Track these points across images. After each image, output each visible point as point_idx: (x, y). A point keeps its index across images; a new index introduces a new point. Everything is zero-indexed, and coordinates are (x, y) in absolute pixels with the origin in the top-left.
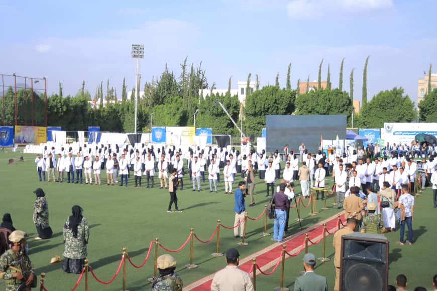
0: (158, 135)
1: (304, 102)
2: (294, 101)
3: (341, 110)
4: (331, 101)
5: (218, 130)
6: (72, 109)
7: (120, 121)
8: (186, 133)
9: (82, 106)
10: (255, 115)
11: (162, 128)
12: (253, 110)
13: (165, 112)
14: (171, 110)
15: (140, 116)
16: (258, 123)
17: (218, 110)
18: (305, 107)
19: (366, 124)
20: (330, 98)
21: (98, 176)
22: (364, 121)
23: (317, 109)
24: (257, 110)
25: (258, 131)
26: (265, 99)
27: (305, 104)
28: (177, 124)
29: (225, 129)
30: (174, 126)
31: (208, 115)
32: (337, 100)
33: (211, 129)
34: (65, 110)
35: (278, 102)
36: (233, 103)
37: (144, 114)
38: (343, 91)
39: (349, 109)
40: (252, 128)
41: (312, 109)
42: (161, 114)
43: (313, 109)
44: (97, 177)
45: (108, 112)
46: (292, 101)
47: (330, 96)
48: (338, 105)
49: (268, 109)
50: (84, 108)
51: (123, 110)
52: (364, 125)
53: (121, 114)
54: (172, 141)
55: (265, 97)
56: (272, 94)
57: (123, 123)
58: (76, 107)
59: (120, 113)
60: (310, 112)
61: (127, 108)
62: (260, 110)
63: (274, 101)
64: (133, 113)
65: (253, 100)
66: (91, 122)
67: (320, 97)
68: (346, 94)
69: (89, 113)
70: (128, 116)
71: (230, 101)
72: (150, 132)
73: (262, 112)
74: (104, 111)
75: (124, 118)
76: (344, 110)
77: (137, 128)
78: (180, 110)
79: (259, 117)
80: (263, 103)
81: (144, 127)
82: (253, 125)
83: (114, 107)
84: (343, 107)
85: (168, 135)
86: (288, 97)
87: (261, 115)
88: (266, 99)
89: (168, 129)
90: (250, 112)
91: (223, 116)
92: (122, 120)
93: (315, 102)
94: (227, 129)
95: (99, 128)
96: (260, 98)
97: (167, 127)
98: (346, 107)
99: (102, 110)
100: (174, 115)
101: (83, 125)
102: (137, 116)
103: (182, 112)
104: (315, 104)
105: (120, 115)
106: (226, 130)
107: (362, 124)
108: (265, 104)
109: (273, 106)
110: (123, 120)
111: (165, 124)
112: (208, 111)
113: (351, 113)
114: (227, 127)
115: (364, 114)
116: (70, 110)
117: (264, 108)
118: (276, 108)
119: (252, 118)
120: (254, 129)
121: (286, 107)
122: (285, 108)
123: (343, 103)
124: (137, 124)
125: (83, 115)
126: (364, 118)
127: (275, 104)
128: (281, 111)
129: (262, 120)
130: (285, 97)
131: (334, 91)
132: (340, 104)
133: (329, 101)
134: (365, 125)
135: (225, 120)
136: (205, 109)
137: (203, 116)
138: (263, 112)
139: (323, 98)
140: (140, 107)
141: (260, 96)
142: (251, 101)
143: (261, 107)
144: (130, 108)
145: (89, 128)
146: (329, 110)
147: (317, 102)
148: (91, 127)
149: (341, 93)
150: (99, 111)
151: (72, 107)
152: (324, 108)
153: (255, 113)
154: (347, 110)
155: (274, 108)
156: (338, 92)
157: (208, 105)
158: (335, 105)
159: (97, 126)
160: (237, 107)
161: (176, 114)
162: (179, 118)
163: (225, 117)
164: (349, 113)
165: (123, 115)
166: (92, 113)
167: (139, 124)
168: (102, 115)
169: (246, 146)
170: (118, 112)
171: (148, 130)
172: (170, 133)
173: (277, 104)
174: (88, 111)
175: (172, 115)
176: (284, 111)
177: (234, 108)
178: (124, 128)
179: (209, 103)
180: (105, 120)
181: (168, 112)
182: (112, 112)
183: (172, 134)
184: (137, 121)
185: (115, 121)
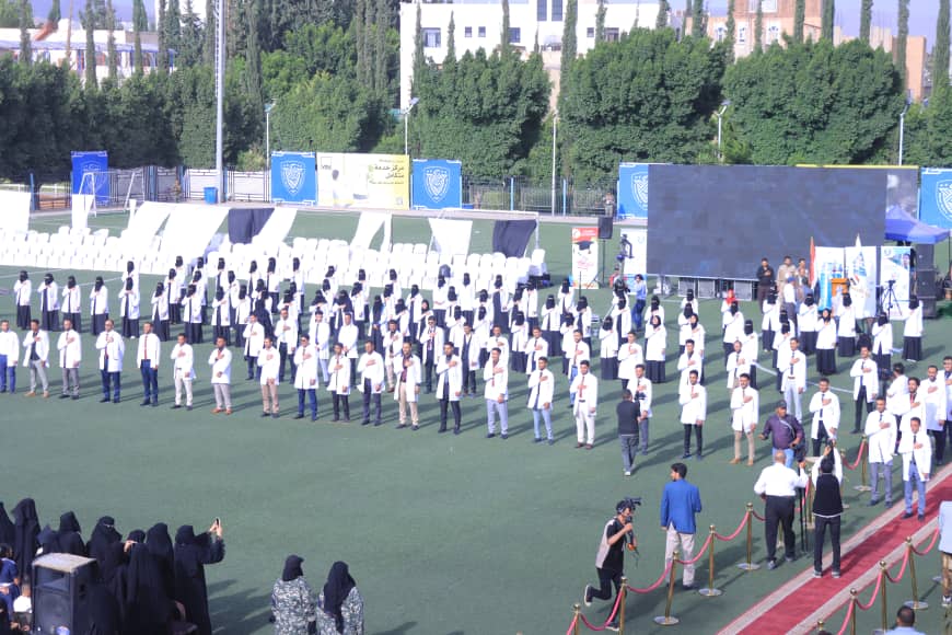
0: (293, 176)
1: (751, 84)
2: (720, 75)
3: (867, 108)
4: (835, 85)
5: (482, 164)
7: (167, 132)
8: (380, 175)
10: (597, 122)
11: (304, 154)
12: (592, 109)
13: (312, 105)
14: (333, 100)
15: (232, 117)
16: (608, 148)
17: (481, 106)
18: (753, 100)
19: (945, 151)
20: (831, 72)
21: (224, 388)
22: (939, 144)
23: (793, 105)
24: (604, 107)
25: (607, 170)
26: (629, 75)
27: (754, 89)
28: (351, 144)
29: (502, 163)
30: (345, 152)
31: (449, 120)
32: (854, 78)
33: (457, 162)
35: (668, 83)
36: (528, 83)
37: (244, 110)
38: (874, 45)
39: (892, 106)
40: (587, 162)
41: (774, 107)
42: (303, 110)
43: (780, 107)
44: (221, 392)
45: (132, 104)
46: (713, 76)
47: (833, 66)
48: (859, 95)
49: (639, 104)
50: (58, 91)
51: (177, 96)
52: (939, 155)
53: (172, 108)
54: (335, 196)
55: (630, 66)
56: (653, 58)
57: (178, 139)
58: (31, 91)
59: (169, 104)
60: (769, 115)
61: (190, 89)
62: (613, 109)
63: (657, 80)
64: (211, 105)
65: (592, 74)
66: (80, 138)
67: (803, 68)
68: (884, 57)
69: (74, 110)
70: (192, 116)
71: (519, 76)
72: (263, 167)
73: (618, 113)
74: (118, 100)
75: (181, 123)
76: (874, 110)
77: (224, 153)
78: (360, 101)
79: (609, 128)
80: (624, 86)
81: (247, 150)
82: (590, 154)
83: (150, 87)
84: (873, 99)
85: (323, 177)
86: (700, 67)
87: (615, 121)
88: (634, 74)
89: (323, 158)
90: (582, 113)
91: (498, 123)
92: (175, 128)
93: (785, 84)
94: (510, 162)
95: (103, 154)
96: (612, 70)
97: (319, 154)
98: (882, 100)
99: (110, 96)
100: (342, 115)
101: (53, 146)
102: (224, 115)
103: (365, 106)
104: (784, 90)
105: (168, 114)
106: (507, 167)
107: (932, 153)
108: (629, 90)
109: (654, 95)
110: (179, 127)
111: (312, 145)
113: (898, 118)
114: (508, 156)
115: (939, 123)
116: (16, 102)
117: (626, 101)
118: (664, 102)
119: (586, 130)
120: (594, 164)
121: (694, 97)
122: (690, 101)
123: (872, 89)
124: (224, 143)
125: (55, 117)
126: (940, 136)
127: (662, 90)
128: (678, 112)
129: (619, 137)
130: (691, 66)
131: (845, 48)
132: (866, 90)
133: (831, 81)
134: (943, 157)
135: (502, 135)
136: (442, 99)
137: (435, 122)
138: (623, 113)
139: (812, 74)
140: (231, 86)
141: (613, 64)
142: (586, 81)
143: (615, 100)
144: (200, 90)
145: (75, 155)
146: (828, 109)
147: (793, 85)
148: (82, 154)
149: (870, 55)
150: (102, 101)
151: (20, 90)
152: (814, 103)
153: (599, 116)
154: (884, 107)
155: (656, 101)
156: (860, 52)
157: (451, 89)
158: (848, 95)
159: (97, 150)
160: (539, 96)
161: (347, 112)
162: (357, 125)
163: (504, 126)
164: (893, 117)
165: (179, 112)
166: (82, 107)
167: (230, 142)
168: (111, 112)
169: (586, 251)
170: (162, 104)
171: (259, 159)
172: (330, 172)
173: (666, 89)
174: (71, 101)
175: (335, 117)
176: (689, 110)
177: (531, 98)
178: (183, 152)
179: (455, 82)
180: (121, 128)
181: (322, 105)
182: (142, 103)
183: (335, 175)
184: (224, 132)
185: (153, 132)
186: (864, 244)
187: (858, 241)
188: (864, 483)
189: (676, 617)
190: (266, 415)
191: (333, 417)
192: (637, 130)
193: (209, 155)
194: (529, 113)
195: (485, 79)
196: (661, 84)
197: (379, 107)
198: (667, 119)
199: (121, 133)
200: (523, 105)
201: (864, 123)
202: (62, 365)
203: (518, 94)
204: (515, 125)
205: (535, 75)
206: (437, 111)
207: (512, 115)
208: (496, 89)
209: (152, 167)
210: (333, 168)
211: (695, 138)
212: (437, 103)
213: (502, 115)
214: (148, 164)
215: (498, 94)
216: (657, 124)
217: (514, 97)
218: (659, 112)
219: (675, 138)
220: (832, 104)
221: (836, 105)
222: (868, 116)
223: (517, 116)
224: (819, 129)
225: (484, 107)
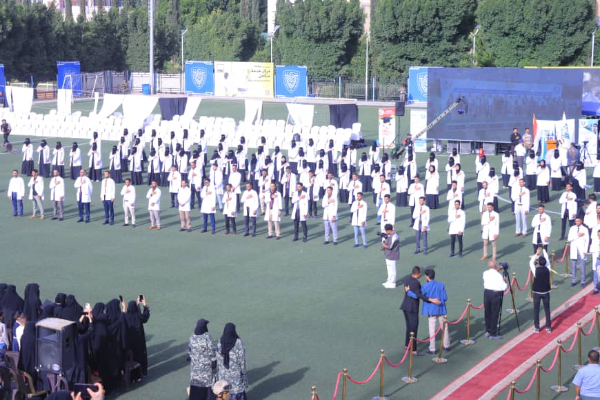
0: (199, 77)
1: (495, 14)
2: (474, 9)
3: (571, 29)
4: (551, 13)
5: (320, 68)
6: (23, 25)
7: (118, 48)
8: (255, 76)
9: (43, 20)
10: (395, 40)
11: (206, 63)
12: (393, 32)
13: (211, 30)
14: (224, 27)
15: (159, 38)
16: (402, 57)
17: (320, 31)
18: (496, 25)
20: (547, 6)
23: (522, 28)
24: (401, 29)
25: (401, 71)
26: (417, 9)
27: (497, 17)
28: (237, 56)
29: (334, 67)
30: (232, 61)
31: (299, 40)
32: (562, 10)
33: (305, 67)
34: (9, 28)
35: (441, 14)
36: (350, 15)
37: (167, 34)
39: (587, 27)
40: (389, 66)
41: (510, 29)
42: (205, 34)
43: (513, 29)
44: (154, 216)
45: (96, 31)
46: (470, 9)
48: (565, 21)
49: (422, 28)
50: (48, 23)
53: (121, 34)
54: (226, 89)
57: (125, 53)
58: (30, 21)
59: (120, 31)
60: (507, 35)
61: (132, 21)
62: (406, 32)
63: (434, 12)
64: (146, 31)
65: (393, 8)
66: (63, 53)
69: (58, 35)
70: (134, 38)
71: (345, 10)
72: (180, 71)
73: (409, 34)
74: (87, 29)
75: (127, 43)
76: (575, 30)
77: (155, 62)
78: (242, 28)
79: (403, 44)
80: (413, 16)
81: (169, 60)
82: (390, 61)
83: (108, 21)
84: (574, 23)
85: (218, 77)
86: (462, 4)
87: (407, 39)
88: (419, 10)
89: (218, 65)
90: (386, 34)
91: (331, 41)
92: (124, 46)
93: (517, 14)
94: (339, 67)
95: (77, 63)
96: (405, 6)
97: (215, 62)
98: (580, 24)
99: (83, 26)
100: (230, 37)
101: (45, 57)
102: (155, 37)
103: (245, 31)
104: (516, 18)
105: (119, 38)
106: (337, 70)
108: (416, 19)
109: (432, 23)
111: (211, 57)
112: (299, 30)
113: (591, 36)
114: (337, 63)
116: (21, 28)
117: (414, 26)
118: (438, 27)
119: (388, 45)
120: (393, 68)
121: (457, 24)
122: (455, 26)
123: (574, 16)
124: (154, 55)
125: (46, 39)
127: (437, 19)
128: (447, 33)
129: (409, 50)
130: (456, 3)
132: (570, 18)
133: (547, 12)
135: (333, 49)
136: (295, 26)
137: (290, 41)
138: (412, 34)
139: (535, 7)
140: (160, 19)
142: (389, 14)
143: (407, 26)
144: (139, 21)
145: (60, 64)
146: (545, 30)
147: (522, 15)
148: (64, 63)
150: (78, 29)
151: (22, 20)
152: (536, 26)
153: (397, 37)
154: (582, 29)
155: (433, 26)
157: (300, 19)
158: (559, 21)
159: (74, 61)
160: (357, 23)
161: (234, 35)
162: (240, 44)
163: (335, 43)
164: (588, 35)
165: (126, 36)
166: (63, 33)
167: (158, 55)
168: (83, 36)
169: (388, 123)
170: (115, 31)
171: (177, 66)
172: (222, 74)
173: (440, 18)
174: (56, 29)
175: (226, 38)
176: (454, 32)
177: (352, 25)
178: (128, 61)
179: (303, 15)
180: (89, 46)
181: (217, 31)
182: (102, 30)
183: (226, 76)
184: (155, 49)
185: (109, 49)
186: (567, 118)
187: (564, 116)
188: (567, 271)
189: (446, 358)
190: (183, 230)
191: (225, 231)
192: (420, 46)
193: (145, 63)
194: (351, 35)
195: (321, 13)
196: (437, 15)
197: (254, 31)
198: (440, 38)
199: (89, 49)
200: (347, 30)
201: (569, 39)
202: (52, 199)
203: (344, 22)
204: (342, 43)
205: (355, 10)
206: (292, 33)
207: (340, 36)
208: (329, 19)
209: (108, 71)
210: (225, 72)
211: (458, 50)
212: (292, 28)
213: (333, 37)
214: (106, 70)
215: (330, 22)
216: (434, 41)
217: (341, 25)
218: (435, 33)
219: (445, 50)
220: (548, 27)
221: (550, 28)
222: (571, 34)
223: (343, 37)
224: (539, 43)
225: (323, 31)
